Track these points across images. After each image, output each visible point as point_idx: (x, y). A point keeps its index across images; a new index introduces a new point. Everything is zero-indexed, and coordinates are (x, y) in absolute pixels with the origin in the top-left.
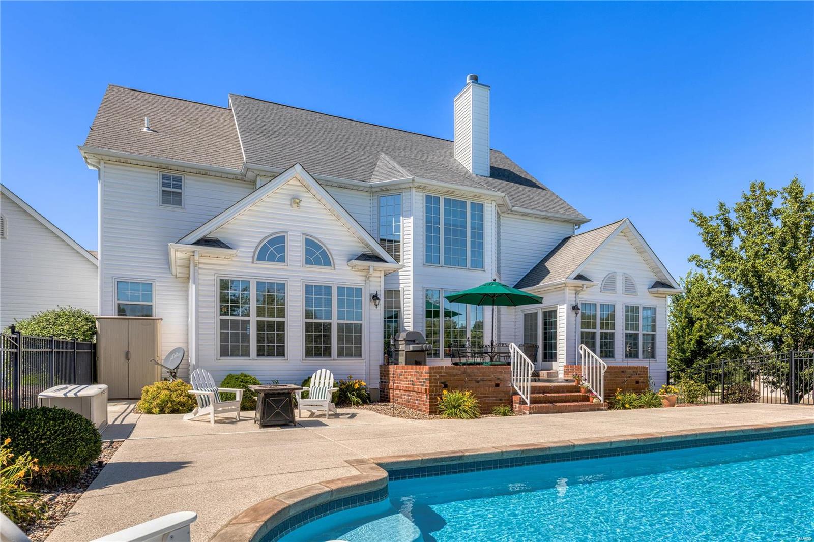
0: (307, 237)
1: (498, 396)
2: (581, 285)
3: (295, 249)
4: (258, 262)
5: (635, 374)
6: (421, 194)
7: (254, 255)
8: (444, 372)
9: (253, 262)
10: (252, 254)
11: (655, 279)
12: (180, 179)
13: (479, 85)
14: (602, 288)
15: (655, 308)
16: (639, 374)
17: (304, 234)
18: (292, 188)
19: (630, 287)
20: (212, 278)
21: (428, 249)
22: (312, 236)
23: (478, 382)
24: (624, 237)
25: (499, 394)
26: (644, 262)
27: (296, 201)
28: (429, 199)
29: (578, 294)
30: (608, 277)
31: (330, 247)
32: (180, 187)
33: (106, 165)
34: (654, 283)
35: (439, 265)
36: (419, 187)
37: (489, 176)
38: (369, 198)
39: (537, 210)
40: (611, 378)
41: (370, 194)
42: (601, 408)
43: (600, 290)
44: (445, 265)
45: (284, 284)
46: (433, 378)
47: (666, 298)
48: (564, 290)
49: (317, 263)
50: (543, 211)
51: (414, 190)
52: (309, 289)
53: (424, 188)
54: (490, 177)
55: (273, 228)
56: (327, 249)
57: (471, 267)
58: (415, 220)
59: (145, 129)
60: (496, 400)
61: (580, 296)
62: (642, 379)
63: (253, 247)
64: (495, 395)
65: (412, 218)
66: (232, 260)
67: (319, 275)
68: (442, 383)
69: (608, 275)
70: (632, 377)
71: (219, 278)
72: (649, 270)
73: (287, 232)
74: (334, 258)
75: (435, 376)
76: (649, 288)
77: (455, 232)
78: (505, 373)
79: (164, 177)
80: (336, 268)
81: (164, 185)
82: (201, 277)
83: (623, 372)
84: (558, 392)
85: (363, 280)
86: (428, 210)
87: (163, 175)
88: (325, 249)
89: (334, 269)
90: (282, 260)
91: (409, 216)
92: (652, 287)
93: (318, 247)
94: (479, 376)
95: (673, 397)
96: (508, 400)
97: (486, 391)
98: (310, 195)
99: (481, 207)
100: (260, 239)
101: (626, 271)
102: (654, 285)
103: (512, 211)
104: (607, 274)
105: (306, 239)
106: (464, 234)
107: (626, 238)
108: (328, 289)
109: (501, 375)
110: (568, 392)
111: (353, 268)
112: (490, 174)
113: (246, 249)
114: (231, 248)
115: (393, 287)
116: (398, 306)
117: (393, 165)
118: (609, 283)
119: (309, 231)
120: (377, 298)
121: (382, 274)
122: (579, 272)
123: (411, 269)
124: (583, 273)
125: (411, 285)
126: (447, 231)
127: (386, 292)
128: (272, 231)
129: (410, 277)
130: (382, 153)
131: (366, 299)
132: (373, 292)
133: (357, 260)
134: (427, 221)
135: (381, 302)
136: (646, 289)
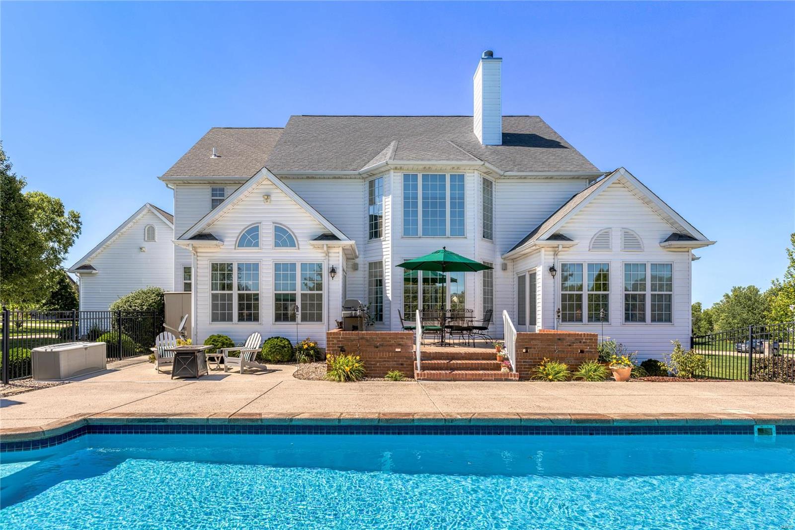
0: (276, 225)
1: (399, 361)
2: (557, 246)
3: (267, 235)
4: (239, 248)
5: (578, 341)
6: (399, 174)
7: (236, 243)
8: (342, 338)
9: (235, 249)
10: (234, 242)
11: (671, 231)
12: (223, 190)
13: (494, 60)
14: (591, 246)
15: (671, 264)
16: (584, 343)
17: (273, 223)
18: (266, 187)
19: (631, 241)
20: (206, 262)
21: (406, 222)
22: (281, 224)
23: (377, 347)
24: (624, 189)
25: (400, 359)
26: (653, 213)
27: (267, 196)
28: (406, 177)
29: (557, 254)
30: (600, 233)
31: (295, 231)
32: (223, 195)
33: (178, 187)
34: (669, 236)
35: (417, 236)
36: (396, 168)
37: (501, 144)
38: (362, 183)
39: (536, 171)
40: (542, 346)
41: (362, 181)
42: (510, 378)
43: (588, 249)
44: (423, 235)
45: (258, 264)
46: (331, 343)
47: (688, 252)
48: (540, 252)
49: (285, 245)
50: (546, 171)
51: (392, 171)
52: (277, 266)
53: (401, 168)
54: (503, 145)
55: (251, 221)
56: (293, 232)
57: (451, 235)
58: (393, 197)
59: (213, 157)
60: (397, 364)
61: (559, 257)
62: (588, 348)
63: (235, 237)
64: (395, 360)
65: (391, 196)
66: (221, 249)
67: (286, 254)
68: (339, 347)
69: (599, 231)
70: (573, 345)
71: (211, 262)
72: (662, 221)
73: (260, 223)
74: (299, 239)
75: (333, 341)
76: (661, 242)
77: (434, 205)
78: (407, 338)
79: (213, 190)
80: (300, 247)
81: (213, 195)
82: (198, 262)
83: (559, 339)
84: (470, 359)
85: (323, 257)
86: (406, 187)
87: (212, 188)
88: (291, 234)
89: (299, 249)
90: (257, 245)
91: (389, 195)
92: (665, 241)
93: (285, 232)
94: (378, 341)
95: (625, 370)
96: (410, 365)
97: (386, 355)
98: (278, 191)
99: (462, 178)
100: (240, 230)
101: (625, 226)
102: (669, 238)
103: (505, 176)
104: (597, 231)
105: (275, 226)
106: (443, 205)
107: (626, 189)
108: (293, 266)
109: (402, 341)
110: (483, 359)
111: (315, 247)
112: (503, 142)
113: (231, 240)
114: (217, 240)
115: (375, 259)
116: (382, 276)
117: (389, 151)
118: (602, 241)
119: (278, 220)
120: (333, 271)
121: (340, 250)
122: (554, 232)
123: (390, 242)
124: (561, 233)
125: (390, 256)
126: (425, 205)
127: (370, 264)
128: (249, 223)
129: (390, 249)
130: (394, 141)
131: (325, 272)
132: (331, 266)
133: (315, 240)
134: (406, 197)
135: (340, 274)
136: (656, 243)
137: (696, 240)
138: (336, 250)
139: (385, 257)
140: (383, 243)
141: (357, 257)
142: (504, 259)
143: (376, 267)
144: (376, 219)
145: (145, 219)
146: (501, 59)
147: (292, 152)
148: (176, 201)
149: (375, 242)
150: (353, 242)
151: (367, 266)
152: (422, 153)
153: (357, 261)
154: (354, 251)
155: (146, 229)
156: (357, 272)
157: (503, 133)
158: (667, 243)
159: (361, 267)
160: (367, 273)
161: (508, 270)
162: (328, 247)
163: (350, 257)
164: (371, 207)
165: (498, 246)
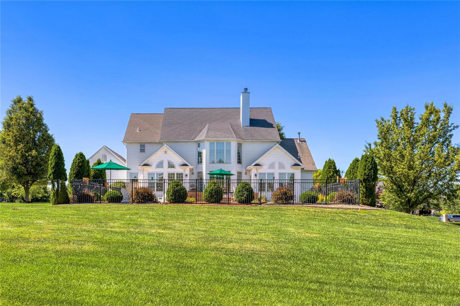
2: (257, 168)
3: (166, 164)
4: (157, 168)
6: (208, 142)
12: (144, 145)
13: (245, 93)
15: (294, 173)
17: (168, 160)
19: (281, 166)
20: (146, 173)
21: (211, 159)
22: (170, 161)
27: (166, 152)
28: (211, 144)
31: (175, 163)
32: (144, 147)
33: (128, 144)
34: (293, 164)
35: (214, 163)
37: (249, 125)
41: (195, 143)
43: (267, 168)
44: (216, 163)
45: (163, 173)
47: (299, 169)
48: (252, 169)
49: (171, 167)
51: (206, 141)
52: (169, 174)
53: (209, 140)
57: (226, 163)
59: (138, 131)
61: (258, 171)
63: (156, 165)
65: (205, 150)
66: (151, 169)
67: (172, 170)
68: (190, 196)
69: (271, 163)
71: (148, 173)
72: (291, 159)
73: (163, 160)
74: (176, 165)
76: (291, 166)
77: (220, 153)
79: (141, 145)
81: (141, 147)
82: (144, 173)
85: (183, 171)
86: (210, 147)
88: (173, 164)
89: (176, 168)
90: (162, 167)
91: (204, 149)
92: (293, 166)
98: (169, 150)
99: (230, 143)
100: (157, 163)
101: (279, 161)
103: (247, 142)
105: (168, 162)
108: (174, 174)
111: (181, 168)
112: (250, 125)
113: (154, 166)
114: (150, 166)
115: (200, 171)
116: (202, 176)
117: (205, 130)
118: (272, 166)
119: (169, 159)
120: (186, 175)
121: (189, 169)
122: (256, 163)
123: (205, 165)
124: (259, 163)
125: (205, 170)
126: (217, 153)
127: (198, 172)
128: (160, 161)
129: (205, 167)
130: (208, 124)
131: (184, 176)
132: (186, 174)
133: (181, 166)
134: (210, 150)
135: (188, 176)
136: (289, 167)
137: (301, 166)
138: (187, 169)
139: (203, 170)
140: (203, 165)
141: (193, 170)
142: (246, 170)
143: (200, 173)
144: (200, 154)
145: (103, 152)
146: (250, 92)
147: (169, 130)
148: (127, 150)
149: (200, 165)
150: (193, 167)
151: (197, 173)
152: (217, 133)
153: (193, 171)
154: (193, 169)
155: (103, 157)
156: (193, 175)
157: (250, 119)
158: (293, 167)
159: (195, 173)
160: (197, 175)
161: (247, 174)
162: (185, 168)
163: (191, 170)
164: (199, 148)
165: (244, 166)
